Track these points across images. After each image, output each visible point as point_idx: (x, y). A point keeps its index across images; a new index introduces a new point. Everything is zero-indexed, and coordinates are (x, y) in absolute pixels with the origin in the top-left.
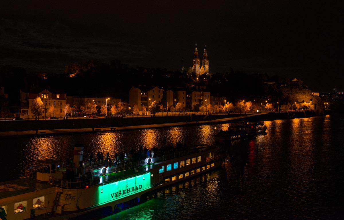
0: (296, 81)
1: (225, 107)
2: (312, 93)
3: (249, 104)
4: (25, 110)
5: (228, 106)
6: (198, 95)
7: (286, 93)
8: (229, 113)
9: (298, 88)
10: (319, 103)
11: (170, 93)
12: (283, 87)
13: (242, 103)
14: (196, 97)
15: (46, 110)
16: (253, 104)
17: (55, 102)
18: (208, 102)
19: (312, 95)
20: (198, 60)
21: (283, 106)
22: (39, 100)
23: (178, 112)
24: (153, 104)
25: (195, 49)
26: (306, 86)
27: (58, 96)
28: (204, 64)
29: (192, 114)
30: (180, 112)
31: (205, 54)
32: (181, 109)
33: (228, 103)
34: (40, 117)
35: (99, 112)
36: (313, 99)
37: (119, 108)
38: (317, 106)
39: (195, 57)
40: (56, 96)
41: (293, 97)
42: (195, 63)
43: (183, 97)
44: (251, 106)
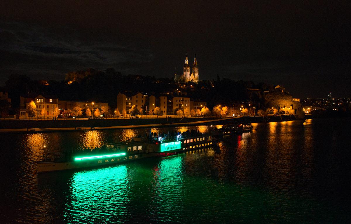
0: (279, 88)
1: (201, 111)
2: (293, 99)
3: (225, 109)
4: (23, 112)
5: (204, 110)
6: (179, 101)
7: (269, 99)
8: (205, 117)
9: (280, 95)
10: (299, 108)
11: (153, 98)
12: (266, 93)
13: (218, 108)
14: (176, 102)
15: (39, 112)
16: (229, 109)
17: (48, 105)
18: (188, 107)
19: (293, 101)
20: (188, 68)
21: (259, 111)
22: (33, 104)
23: (156, 115)
24: (133, 108)
25: (186, 58)
26: (288, 92)
27: (51, 101)
28: (194, 71)
29: (169, 117)
30: (158, 115)
31: (195, 63)
32: (158, 112)
33: (204, 107)
34: (33, 118)
35: (84, 114)
36: (294, 105)
37: (102, 111)
38: (297, 111)
39: (186, 65)
40: (49, 101)
41: (275, 103)
42: (185, 71)
43: (165, 102)
44: (226, 110)
